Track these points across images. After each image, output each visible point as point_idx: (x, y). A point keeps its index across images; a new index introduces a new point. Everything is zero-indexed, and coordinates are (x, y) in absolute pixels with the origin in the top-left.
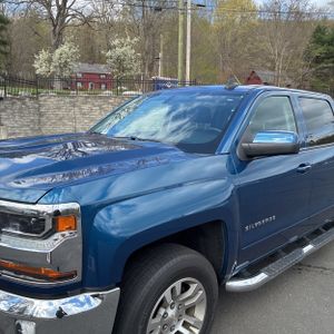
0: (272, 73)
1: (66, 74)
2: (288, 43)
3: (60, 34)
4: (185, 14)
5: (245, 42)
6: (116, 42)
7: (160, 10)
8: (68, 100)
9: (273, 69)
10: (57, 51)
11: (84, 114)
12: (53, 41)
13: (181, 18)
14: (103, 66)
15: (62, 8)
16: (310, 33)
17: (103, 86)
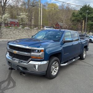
0: (62, 23)
1: (6, 22)
2: (66, 16)
3: (4, 10)
4: (40, 8)
5: (55, 15)
6: (21, 14)
7: (34, 6)
8: (9, 29)
9: (62, 22)
10: (4, 15)
11: (14, 33)
12: (2, 13)
13: (39, 9)
14: (17, 20)
15: (5, 4)
16: (71, 14)
17: (16, 25)
